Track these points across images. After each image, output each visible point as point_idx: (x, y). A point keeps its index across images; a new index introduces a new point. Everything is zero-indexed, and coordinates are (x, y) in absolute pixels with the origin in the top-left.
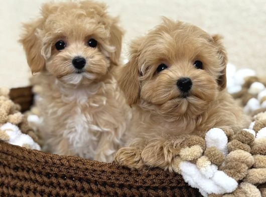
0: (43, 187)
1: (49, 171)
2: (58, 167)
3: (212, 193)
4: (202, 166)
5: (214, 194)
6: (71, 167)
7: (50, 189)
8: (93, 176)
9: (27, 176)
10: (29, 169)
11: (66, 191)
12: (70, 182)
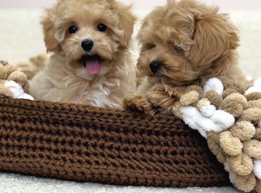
0: (49, 136)
1: (57, 117)
2: (66, 113)
3: (211, 131)
4: (203, 105)
5: (213, 131)
6: (80, 112)
7: (57, 137)
8: (100, 120)
9: (34, 126)
10: (36, 119)
11: (72, 137)
12: (77, 129)
